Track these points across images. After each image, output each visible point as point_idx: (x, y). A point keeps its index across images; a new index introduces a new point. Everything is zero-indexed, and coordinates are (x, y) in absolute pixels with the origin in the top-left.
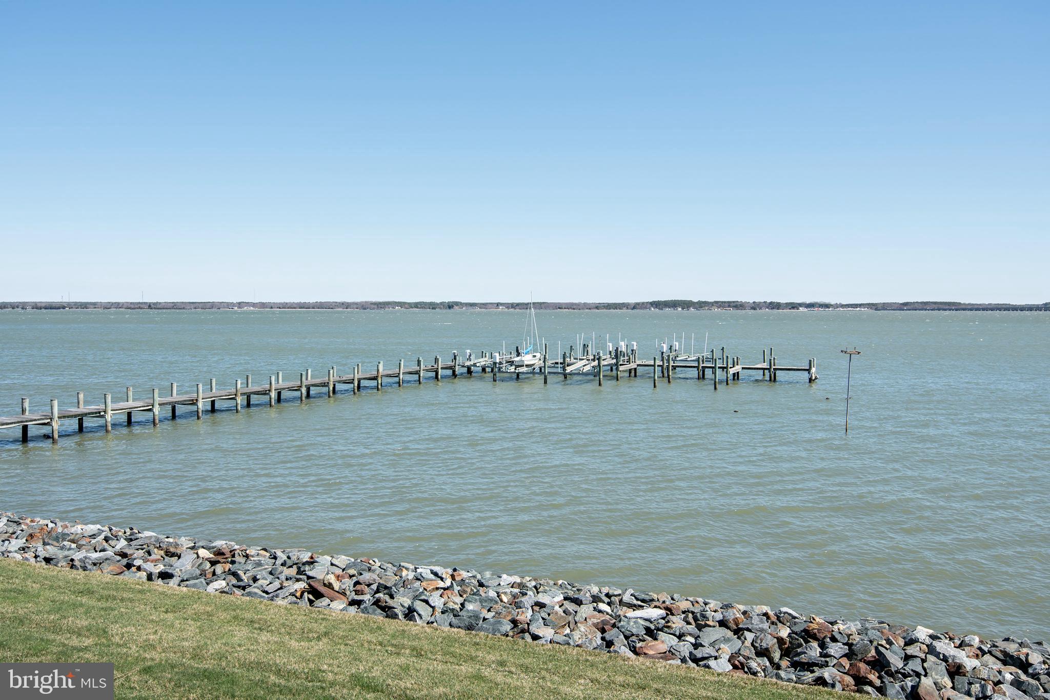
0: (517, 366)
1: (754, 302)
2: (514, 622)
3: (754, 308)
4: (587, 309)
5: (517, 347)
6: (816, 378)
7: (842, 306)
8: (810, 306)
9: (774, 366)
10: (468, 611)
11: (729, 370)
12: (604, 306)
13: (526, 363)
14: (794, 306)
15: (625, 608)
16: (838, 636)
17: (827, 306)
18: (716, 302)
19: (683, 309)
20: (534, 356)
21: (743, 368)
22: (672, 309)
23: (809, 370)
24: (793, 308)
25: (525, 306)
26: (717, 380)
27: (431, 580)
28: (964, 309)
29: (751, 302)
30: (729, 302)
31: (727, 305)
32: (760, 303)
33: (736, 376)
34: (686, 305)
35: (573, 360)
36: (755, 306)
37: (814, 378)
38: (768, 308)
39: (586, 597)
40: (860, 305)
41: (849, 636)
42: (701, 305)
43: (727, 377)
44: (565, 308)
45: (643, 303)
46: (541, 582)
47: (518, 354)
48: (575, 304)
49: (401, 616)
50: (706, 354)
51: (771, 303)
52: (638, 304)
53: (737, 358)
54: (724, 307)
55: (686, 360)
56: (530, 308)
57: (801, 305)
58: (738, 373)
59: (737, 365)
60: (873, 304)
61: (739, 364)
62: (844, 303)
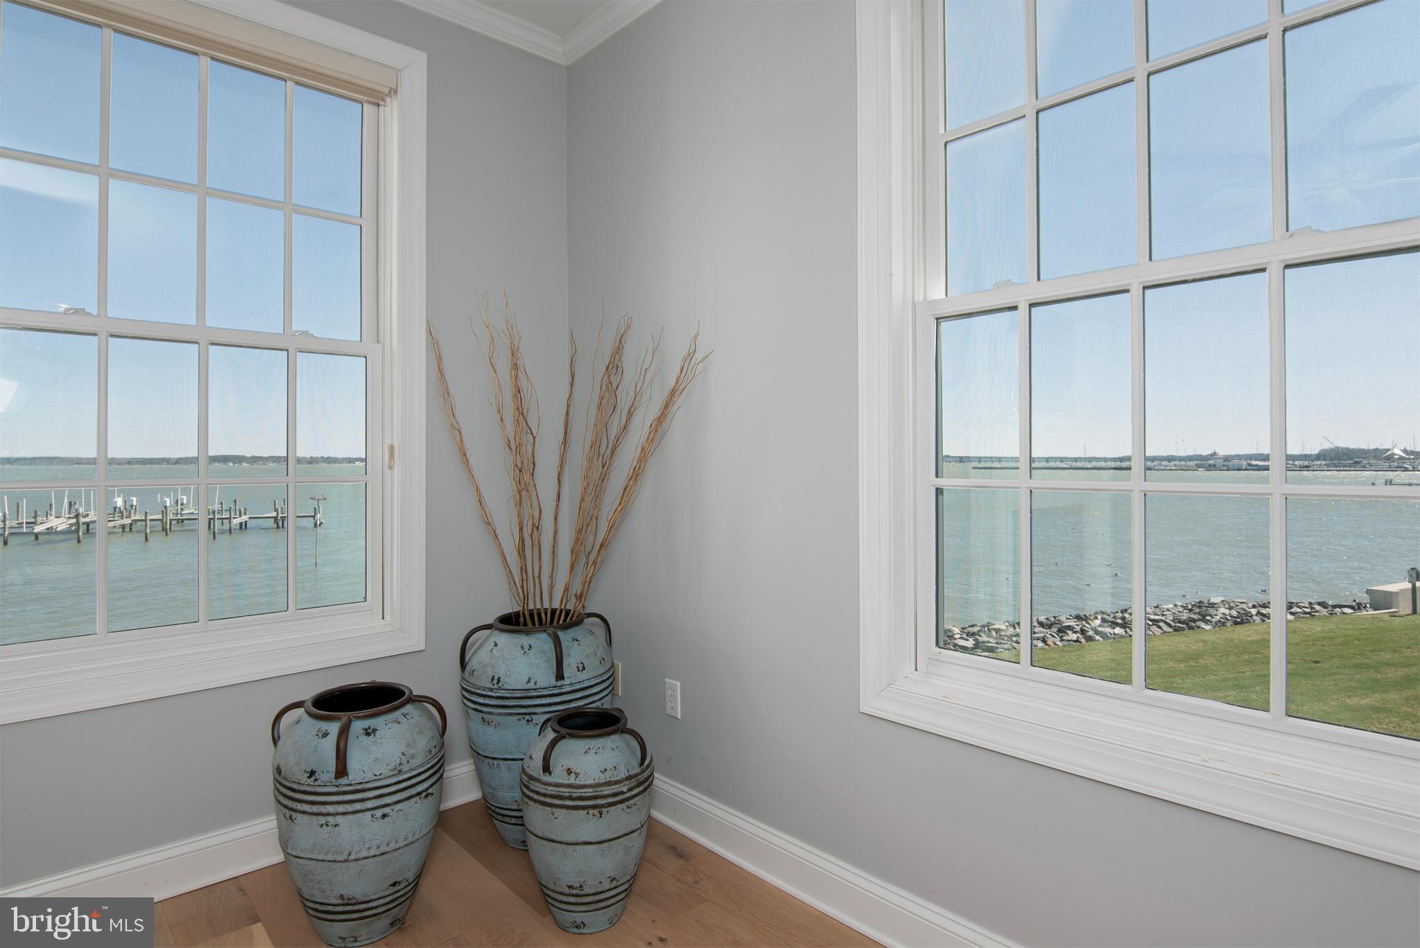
1: (311, 457)
4: (116, 464)
6: (321, 523)
9: (282, 514)
11: (232, 520)
12: (138, 462)
19: (234, 463)
21: (250, 518)
22: (222, 464)
23: (314, 517)
24: (350, 462)
26: (216, 530)
29: (309, 456)
32: (317, 458)
33: (243, 526)
37: (318, 523)
38: (324, 462)
43: (230, 527)
44: (86, 464)
45: (187, 458)
51: (328, 458)
53: (245, 509)
58: (246, 522)
59: (245, 514)
61: (247, 513)
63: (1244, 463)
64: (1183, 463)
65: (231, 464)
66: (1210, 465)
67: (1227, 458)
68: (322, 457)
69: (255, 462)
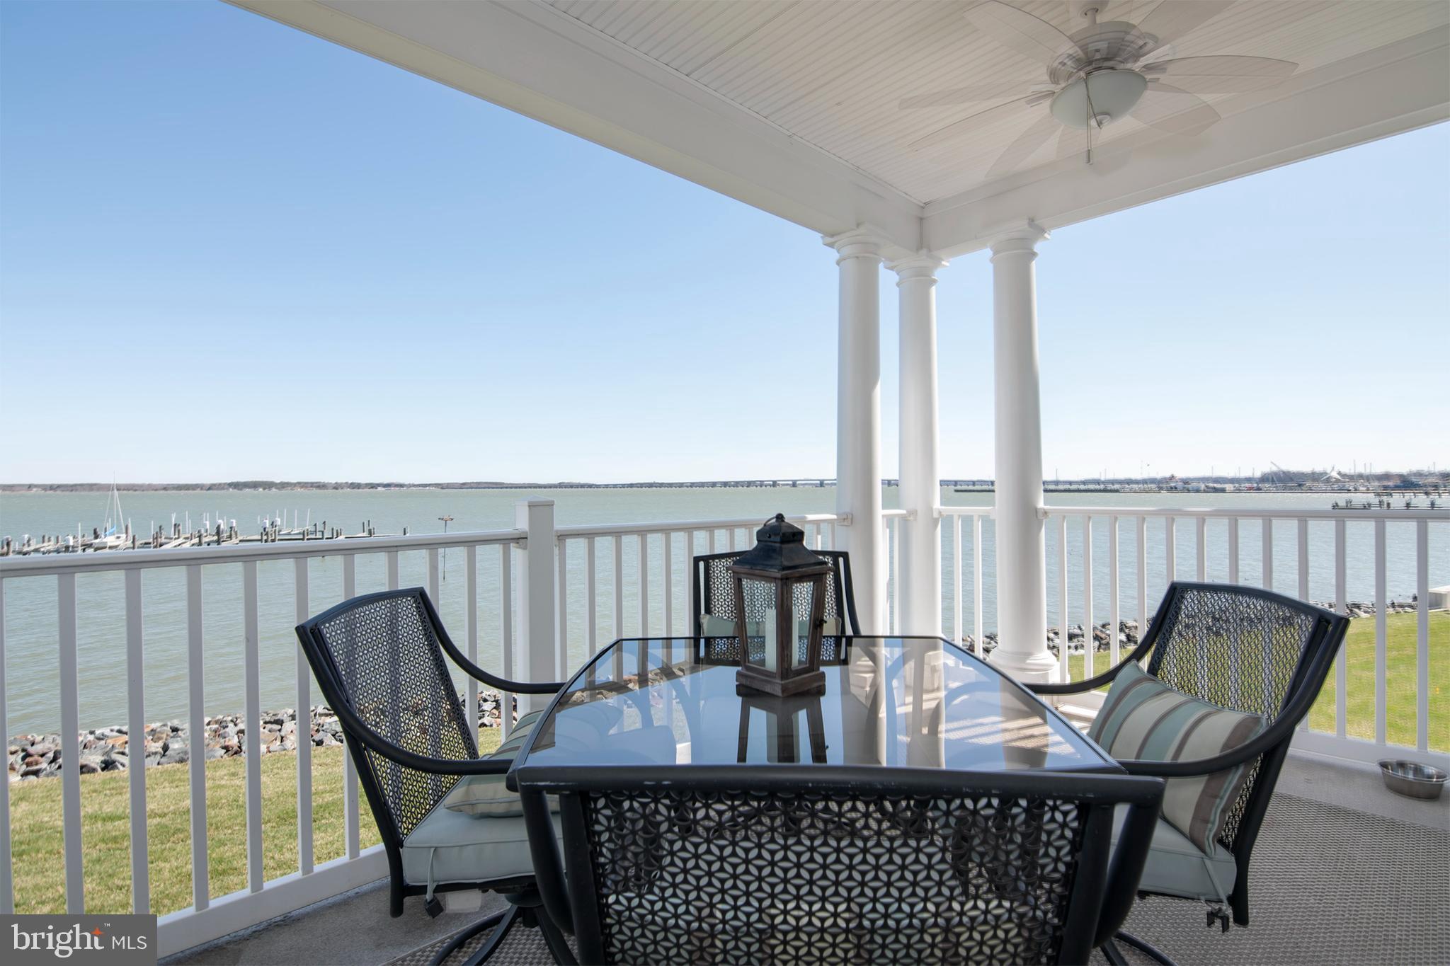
0: (96, 549)
2: (227, 749)
3: (336, 488)
5: (95, 530)
7: (415, 486)
8: (388, 485)
10: (174, 750)
13: (109, 544)
14: (373, 486)
15: (323, 718)
16: (488, 698)
17: (401, 486)
18: (299, 483)
19: (264, 489)
20: (118, 538)
21: (345, 538)
24: (372, 487)
25: (108, 488)
27: (117, 737)
28: (507, 488)
29: (334, 482)
30: (312, 483)
31: (309, 485)
34: (268, 485)
35: (163, 540)
36: (337, 486)
39: (285, 718)
40: (429, 485)
41: (495, 696)
42: (283, 486)
45: (220, 484)
46: (238, 715)
47: (96, 537)
48: (138, 485)
49: (99, 770)
50: (311, 528)
51: (352, 484)
52: (214, 485)
54: (306, 487)
55: (289, 534)
56: (113, 490)
57: (379, 485)
60: (440, 484)
61: (342, 534)
62: (416, 483)
63: (1202, 486)
64: (1141, 486)
65: (261, 490)
66: (1171, 488)
67: (1186, 481)
68: (347, 483)
69: (284, 487)
